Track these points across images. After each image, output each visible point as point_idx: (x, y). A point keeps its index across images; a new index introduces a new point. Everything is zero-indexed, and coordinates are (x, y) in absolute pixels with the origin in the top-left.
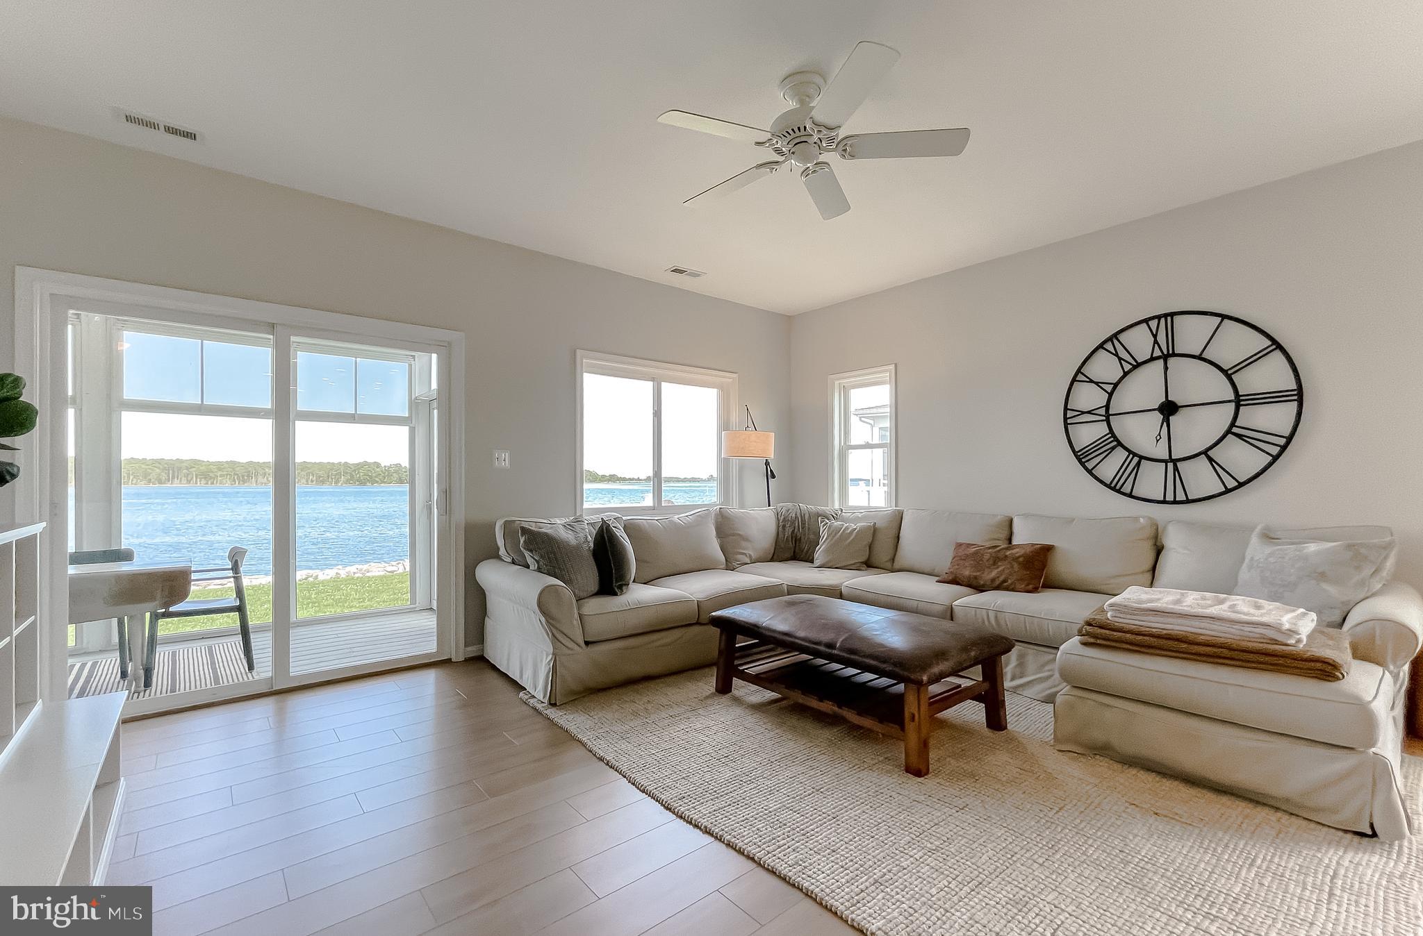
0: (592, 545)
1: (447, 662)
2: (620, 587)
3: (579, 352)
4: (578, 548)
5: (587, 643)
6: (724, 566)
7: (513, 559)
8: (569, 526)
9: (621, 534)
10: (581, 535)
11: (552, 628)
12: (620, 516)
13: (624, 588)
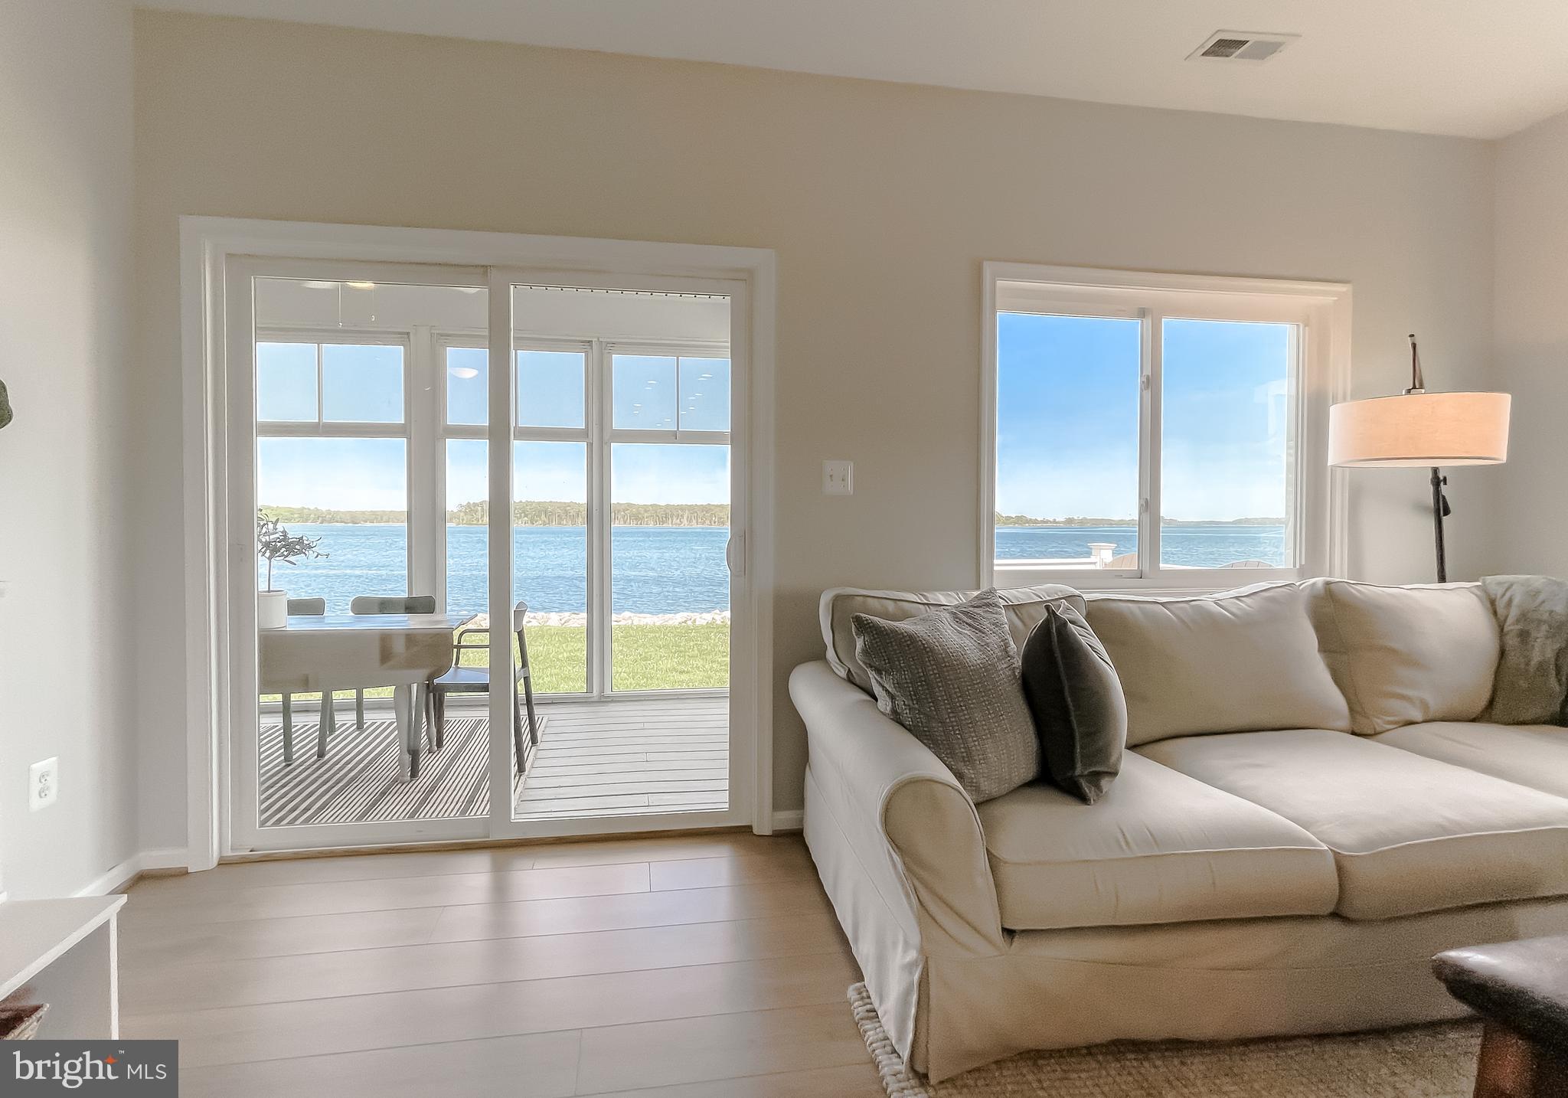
0: (1018, 662)
1: (745, 831)
2: (1096, 777)
3: (988, 269)
4: (986, 671)
5: (1009, 933)
6: (1345, 722)
7: (849, 669)
8: (965, 616)
9: (1087, 638)
10: (993, 640)
11: (917, 884)
12: (1077, 592)
13: (1105, 783)
